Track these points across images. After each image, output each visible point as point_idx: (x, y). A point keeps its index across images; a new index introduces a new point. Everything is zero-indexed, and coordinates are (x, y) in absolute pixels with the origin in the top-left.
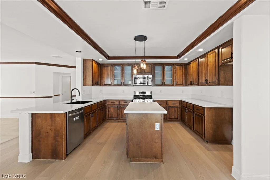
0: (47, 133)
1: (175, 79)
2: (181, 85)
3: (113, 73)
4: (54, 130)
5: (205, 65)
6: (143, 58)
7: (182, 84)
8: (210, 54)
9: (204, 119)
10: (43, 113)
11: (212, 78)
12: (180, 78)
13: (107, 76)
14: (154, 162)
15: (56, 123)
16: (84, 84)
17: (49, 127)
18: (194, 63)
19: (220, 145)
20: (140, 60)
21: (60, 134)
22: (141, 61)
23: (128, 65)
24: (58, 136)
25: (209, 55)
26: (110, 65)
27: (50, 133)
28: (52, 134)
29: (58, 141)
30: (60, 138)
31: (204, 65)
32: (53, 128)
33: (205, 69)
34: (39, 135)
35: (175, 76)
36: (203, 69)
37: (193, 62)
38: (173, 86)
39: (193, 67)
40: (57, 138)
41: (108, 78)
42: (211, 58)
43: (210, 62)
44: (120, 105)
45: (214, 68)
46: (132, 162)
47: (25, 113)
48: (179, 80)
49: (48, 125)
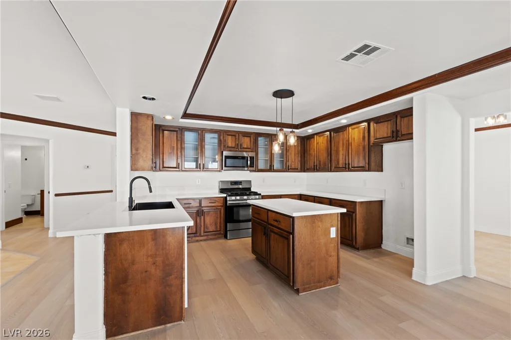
0: (146, 272)
1: (288, 161)
2: (296, 170)
3: (183, 146)
4: (161, 264)
5: (345, 142)
6: (282, 126)
7: (298, 169)
8: (354, 129)
9: (354, 218)
10: (134, 231)
11: (359, 162)
12: (295, 159)
13: (170, 151)
14: (329, 286)
15: (167, 248)
16: (131, 167)
17: (150, 260)
18: (322, 138)
19: (372, 251)
20: (278, 129)
21: (175, 271)
22: (280, 130)
23: (212, 131)
24: (171, 275)
25: (352, 129)
26: (177, 130)
27: (153, 271)
28: (156, 272)
29: (170, 286)
30: (176, 278)
31: (341, 143)
32: (159, 260)
33: (345, 148)
34: (125, 280)
35: (289, 156)
36: (341, 149)
37: (319, 136)
38: (285, 172)
39: (317, 143)
40: (167, 278)
41: (172, 154)
42: (355, 134)
43: (354, 139)
44: (203, 207)
45: (361, 148)
46: (301, 294)
47: (94, 235)
48: (293, 162)
49: (148, 256)
